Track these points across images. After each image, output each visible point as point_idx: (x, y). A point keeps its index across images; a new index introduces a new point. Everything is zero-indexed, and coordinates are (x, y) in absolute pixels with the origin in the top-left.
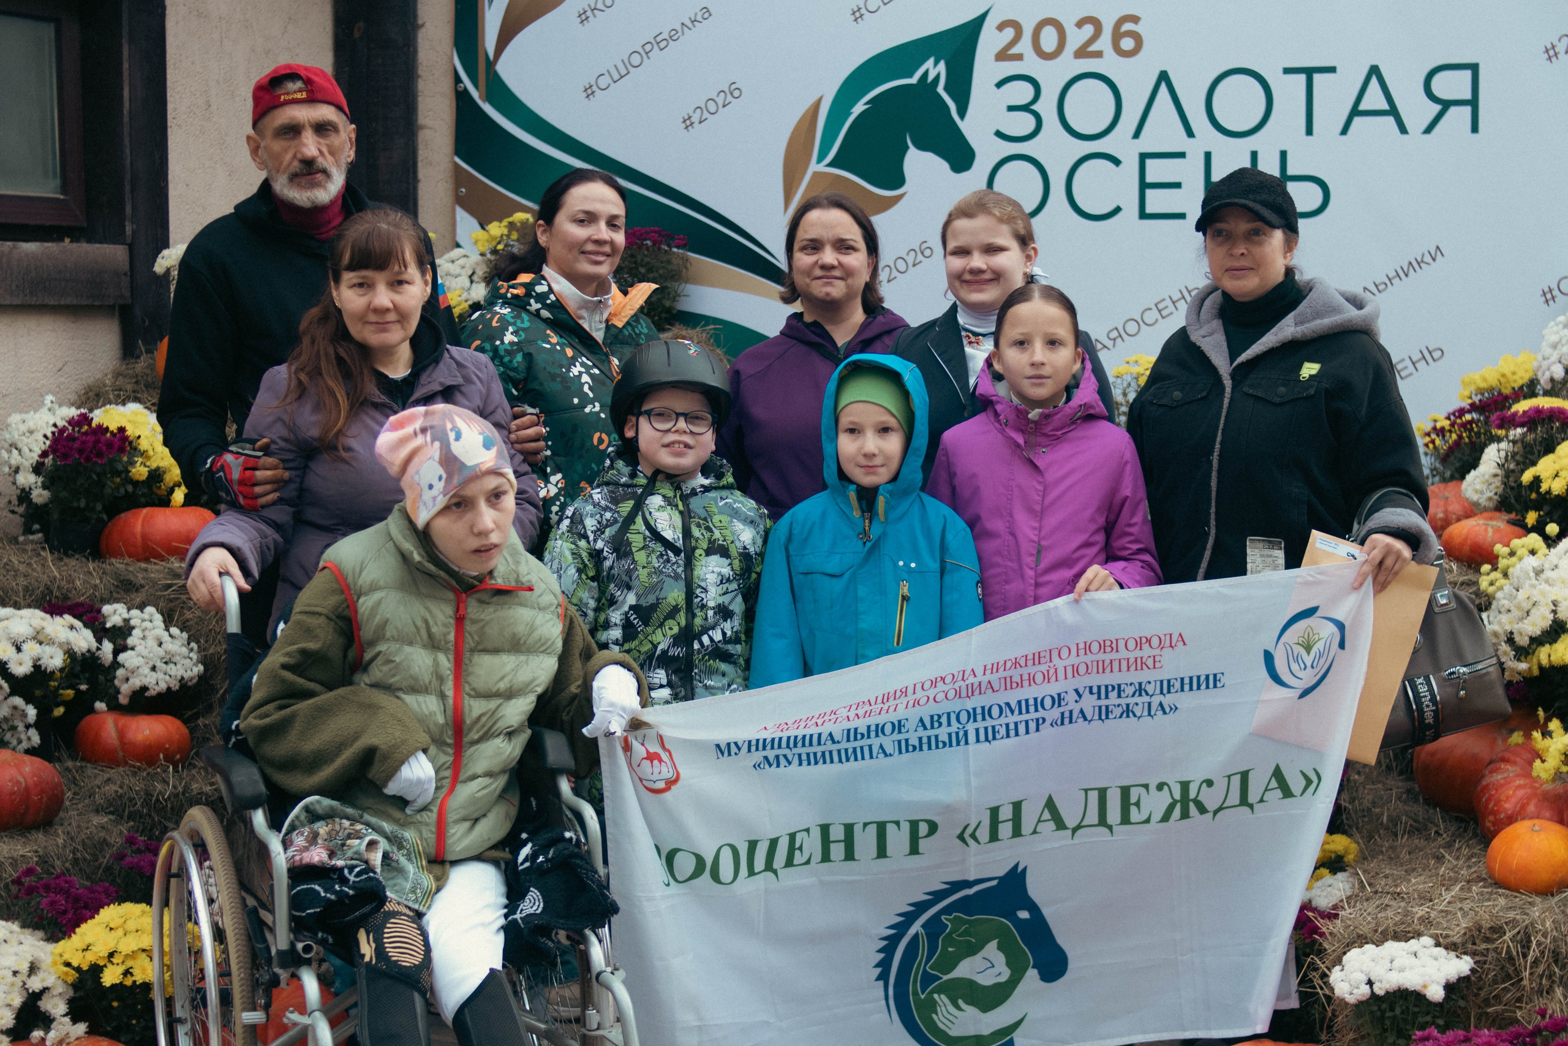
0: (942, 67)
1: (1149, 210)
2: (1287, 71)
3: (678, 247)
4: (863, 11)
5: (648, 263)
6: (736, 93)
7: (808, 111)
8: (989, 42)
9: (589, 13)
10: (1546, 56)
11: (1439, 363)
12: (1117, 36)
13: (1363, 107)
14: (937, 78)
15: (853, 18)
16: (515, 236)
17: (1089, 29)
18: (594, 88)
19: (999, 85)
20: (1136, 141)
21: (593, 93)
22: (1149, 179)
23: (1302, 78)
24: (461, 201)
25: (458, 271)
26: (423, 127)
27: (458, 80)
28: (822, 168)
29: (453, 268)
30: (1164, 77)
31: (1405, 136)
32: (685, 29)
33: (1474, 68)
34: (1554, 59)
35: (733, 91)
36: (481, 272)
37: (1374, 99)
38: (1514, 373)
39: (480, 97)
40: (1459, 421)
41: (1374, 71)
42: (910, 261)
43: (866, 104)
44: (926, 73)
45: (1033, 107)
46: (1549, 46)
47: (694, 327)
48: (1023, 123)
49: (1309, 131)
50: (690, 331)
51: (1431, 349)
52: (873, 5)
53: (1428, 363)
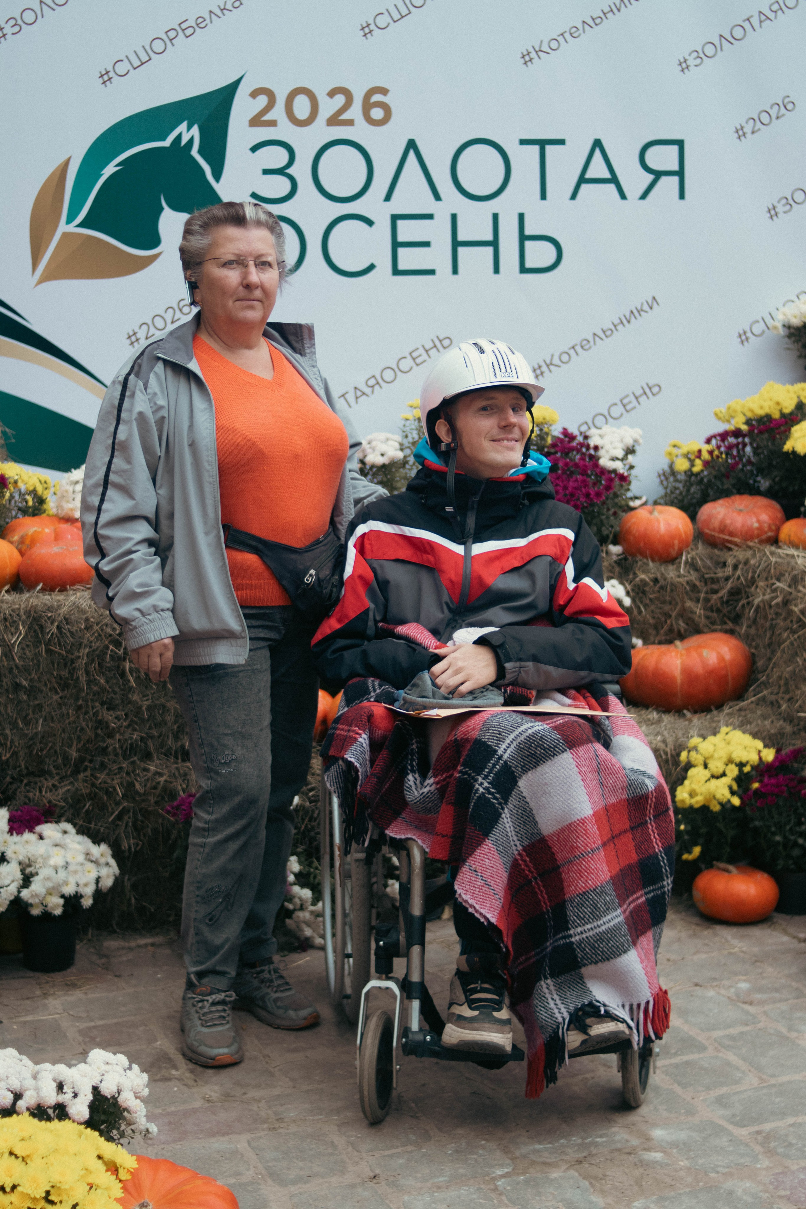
0: (195, 131)
1: (401, 266)
2: (523, 142)
4: (112, 74)
7: (55, 171)
8: (243, 109)
10: (736, 135)
11: (657, 397)
12: (367, 106)
13: (588, 175)
14: (191, 141)
15: (101, 81)
17: (340, 99)
19: (254, 149)
20: (387, 203)
22: (401, 238)
23: (536, 148)
28: (72, 228)
30: (412, 145)
31: (624, 201)
33: (680, 143)
34: (742, 138)
37: (598, 169)
41: (598, 144)
42: (169, 318)
43: (117, 165)
44: (179, 137)
45: (288, 171)
46: (739, 127)
48: (281, 186)
49: (543, 196)
51: (650, 385)
52: (121, 68)
53: (648, 398)
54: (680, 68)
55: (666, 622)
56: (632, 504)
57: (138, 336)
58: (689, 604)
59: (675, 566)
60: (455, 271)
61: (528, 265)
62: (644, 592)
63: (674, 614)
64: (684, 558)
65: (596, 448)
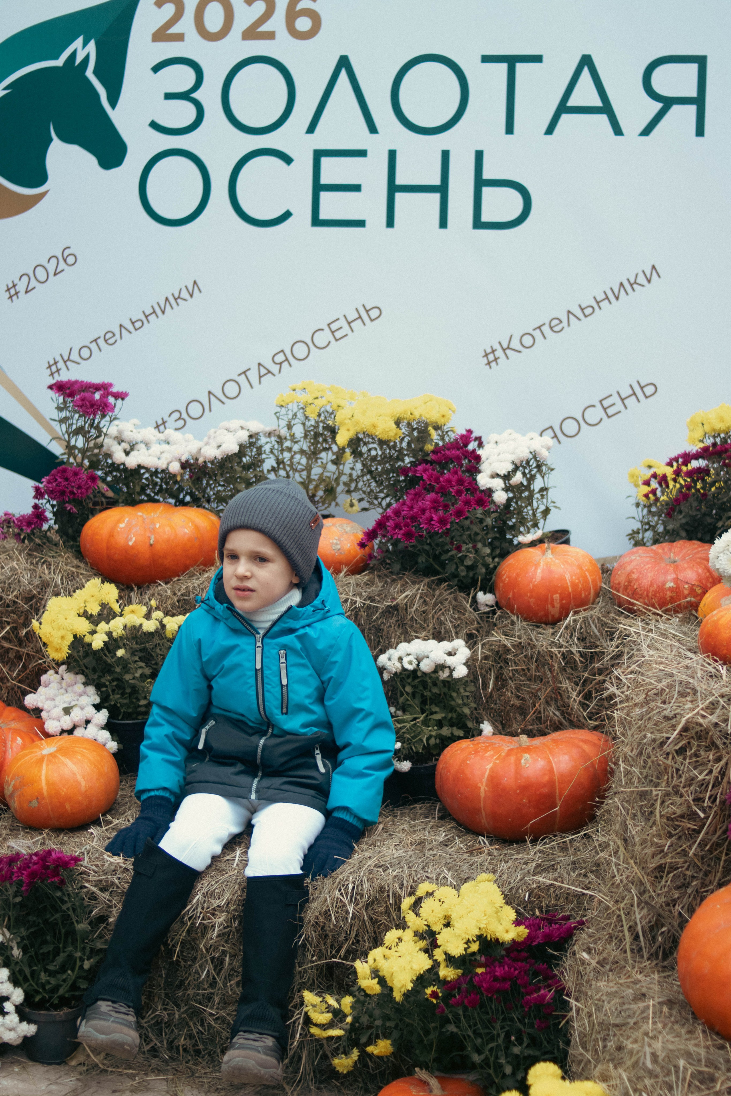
0: (92, 46)
1: (323, 215)
2: (486, 59)
8: (146, 19)
11: (652, 400)
12: (292, 15)
13: (571, 103)
14: (87, 58)
17: (260, 7)
19: (156, 69)
20: (311, 135)
22: (325, 180)
23: (503, 67)
30: (344, 63)
31: (619, 138)
33: (701, 61)
37: (585, 94)
40: (684, 469)
41: (586, 61)
42: (51, 269)
43: (5, 89)
44: (74, 54)
45: (194, 95)
48: (183, 113)
49: (510, 129)
51: (643, 383)
53: (638, 401)
55: (535, 706)
56: (521, 539)
57: (18, 289)
58: (566, 685)
59: (551, 631)
60: (390, 223)
61: (485, 218)
62: (506, 661)
63: (542, 695)
64: (568, 619)
65: (478, 458)
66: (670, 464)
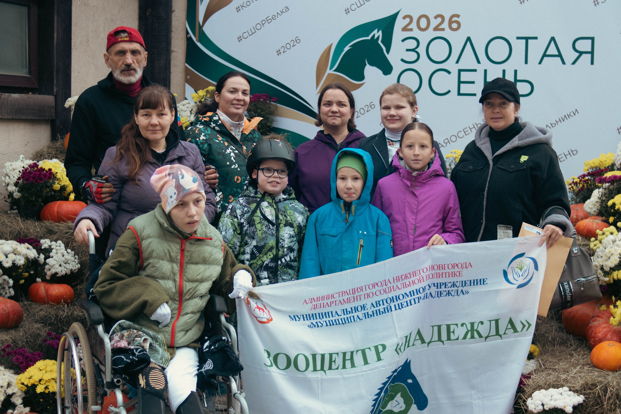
0: (380, 33)
1: (462, 92)
2: (518, 38)
3: (273, 102)
4: (350, 10)
5: (261, 108)
6: (298, 41)
7: (327, 49)
8: (399, 23)
9: (240, 8)
11: (575, 156)
12: (450, 22)
13: (548, 53)
14: (379, 37)
15: (345, 12)
16: (209, 96)
17: (439, 20)
18: (242, 38)
19: (403, 41)
20: (457, 64)
21: (241, 39)
22: (462, 80)
23: (524, 41)
24: (187, 81)
25: (186, 109)
26: (173, 51)
27: (187, 33)
28: (331, 72)
29: (184, 108)
30: (469, 39)
31: (564, 65)
32: (278, 15)
33: (592, 39)
35: (297, 40)
36: (195, 110)
37: (552, 50)
38: (605, 161)
39: (196, 40)
40: (583, 179)
41: (553, 39)
42: (366, 110)
43: (350, 47)
44: (374, 35)
45: (417, 50)
47: (279, 134)
48: (412, 56)
49: (526, 62)
50: (277, 136)
51: (572, 150)
52: (353, 7)
53: (571, 156)
54: (594, 4)
66: (579, 178)
